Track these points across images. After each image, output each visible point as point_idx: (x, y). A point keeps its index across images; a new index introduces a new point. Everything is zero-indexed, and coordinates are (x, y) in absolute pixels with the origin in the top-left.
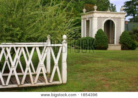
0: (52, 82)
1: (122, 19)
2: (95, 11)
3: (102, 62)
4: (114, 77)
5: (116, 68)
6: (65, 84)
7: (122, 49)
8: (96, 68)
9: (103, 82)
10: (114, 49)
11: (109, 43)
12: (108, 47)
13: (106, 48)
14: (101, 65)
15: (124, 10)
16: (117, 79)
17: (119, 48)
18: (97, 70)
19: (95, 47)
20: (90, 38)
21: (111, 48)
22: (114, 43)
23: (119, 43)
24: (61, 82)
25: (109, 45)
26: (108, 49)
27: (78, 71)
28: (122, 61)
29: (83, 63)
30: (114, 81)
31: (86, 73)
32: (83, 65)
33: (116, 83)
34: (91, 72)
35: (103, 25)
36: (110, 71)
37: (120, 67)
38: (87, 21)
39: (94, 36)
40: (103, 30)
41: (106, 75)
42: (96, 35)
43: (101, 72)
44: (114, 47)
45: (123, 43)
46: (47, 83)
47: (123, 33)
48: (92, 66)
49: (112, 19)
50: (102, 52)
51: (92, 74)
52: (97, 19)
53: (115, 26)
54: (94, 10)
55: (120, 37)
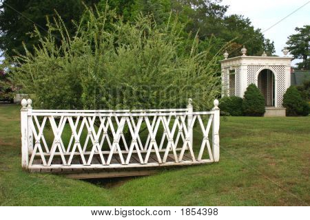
0: (201, 160)
1: (286, 68)
2: (244, 56)
3: (260, 134)
4: (281, 154)
5: (283, 142)
6: (218, 163)
7: (288, 114)
8: (255, 143)
9: (267, 160)
10: (275, 114)
11: (266, 105)
12: (264, 112)
13: (261, 114)
14: (259, 139)
15: (288, 48)
16: (284, 156)
17: (282, 113)
18: (256, 145)
19: (245, 111)
20: (236, 98)
21: (270, 113)
22: (274, 105)
23: (283, 105)
24: (212, 160)
25: (266, 108)
26: (265, 115)
27: (229, 147)
28: (289, 133)
29: (233, 136)
30: (281, 159)
31: (242, 150)
32: (234, 140)
33: (284, 160)
34: (248, 147)
35: (257, 78)
36: (274, 147)
37: (288, 141)
38: (231, 71)
39: (242, 96)
40: (257, 85)
41: (269, 152)
42: (245, 93)
43: (261, 147)
44: (274, 111)
45: (288, 105)
46: (195, 162)
47: (288, 89)
48: (247, 141)
49: (271, 68)
50: (256, 121)
51: (250, 150)
52: (246, 68)
53: (276, 78)
54: (242, 54)
55: (285, 96)
